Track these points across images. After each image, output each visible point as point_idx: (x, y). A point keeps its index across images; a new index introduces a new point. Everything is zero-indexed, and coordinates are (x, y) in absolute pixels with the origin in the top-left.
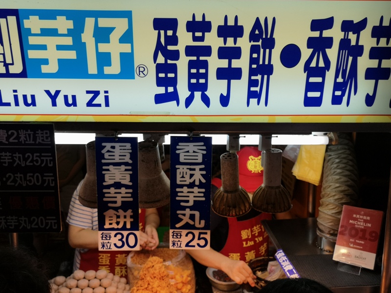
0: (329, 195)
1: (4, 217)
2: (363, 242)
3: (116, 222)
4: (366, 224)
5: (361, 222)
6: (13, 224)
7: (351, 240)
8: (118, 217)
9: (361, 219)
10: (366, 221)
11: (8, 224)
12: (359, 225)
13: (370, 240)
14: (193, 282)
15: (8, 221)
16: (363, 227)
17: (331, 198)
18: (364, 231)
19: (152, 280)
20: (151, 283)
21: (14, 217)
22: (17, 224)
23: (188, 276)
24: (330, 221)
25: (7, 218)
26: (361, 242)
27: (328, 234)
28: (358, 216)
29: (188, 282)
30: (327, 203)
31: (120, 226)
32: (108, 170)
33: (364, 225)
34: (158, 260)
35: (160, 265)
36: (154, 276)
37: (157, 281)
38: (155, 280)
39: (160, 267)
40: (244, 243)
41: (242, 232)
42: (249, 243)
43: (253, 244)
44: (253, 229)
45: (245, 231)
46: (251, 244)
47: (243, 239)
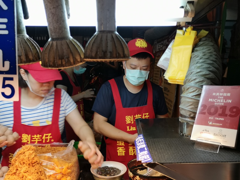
0: (190, 80)
2: (222, 119)
4: (226, 101)
5: (221, 99)
7: (210, 118)
9: (221, 96)
10: (226, 98)
12: (219, 102)
13: (230, 116)
14: (74, 174)
16: (223, 104)
17: (192, 82)
18: (224, 108)
20: (19, 169)
24: (190, 104)
26: (220, 119)
27: (189, 118)
28: (218, 94)
29: (68, 174)
30: (188, 87)
33: (224, 102)
34: (30, 147)
35: (31, 152)
36: (23, 162)
37: (26, 167)
38: (24, 166)
39: (31, 154)
40: (128, 127)
41: (126, 117)
42: (131, 128)
43: (135, 129)
44: (135, 116)
45: (129, 116)
46: (133, 130)
47: (127, 123)
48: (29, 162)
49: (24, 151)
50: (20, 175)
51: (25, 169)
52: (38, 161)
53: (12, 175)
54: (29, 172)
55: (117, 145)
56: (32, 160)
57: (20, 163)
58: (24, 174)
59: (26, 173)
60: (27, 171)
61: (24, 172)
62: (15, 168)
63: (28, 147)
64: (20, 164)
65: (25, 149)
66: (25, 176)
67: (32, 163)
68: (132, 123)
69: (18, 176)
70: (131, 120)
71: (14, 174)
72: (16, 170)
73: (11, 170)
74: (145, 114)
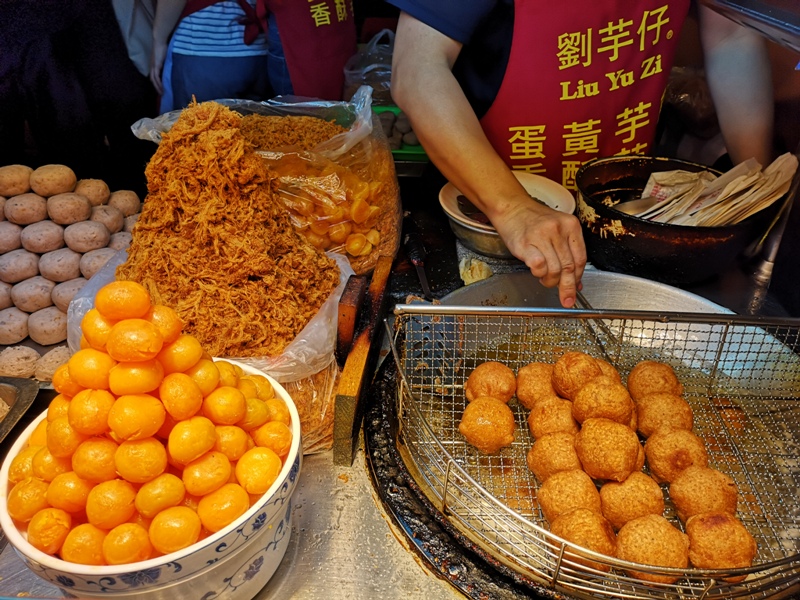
14: (392, 222)
19: (190, 196)
20: (187, 208)
23: (369, 201)
29: (370, 219)
34: (218, 113)
35: (228, 134)
36: (200, 177)
37: (215, 200)
38: (203, 195)
39: (226, 142)
40: (565, 85)
41: (560, 38)
42: (580, 88)
43: (596, 92)
44: (601, 32)
45: (572, 35)
46: (589, 94)
47: (561, 68)
48: (222, 180)
49: (195, 129)
50: (197, 232)
51: (213, 210)
52: (261, 172)
53: (160, 232)
54: (233, 220)
55: (512, 157)
56: (236, 171)
57: (187, 184)
58: (214, 230)
59: (220, 227)
60: (224, 219)
61: (210, 222)
62: (166, 203)
63: (209, 111)
64: (185, 188)
65: (197, 121)
66: (220, 239)
67: (236, 183)
68: (585, 65)
69: (190, 236)
70: (580, 53)
71: (167, 227)
72: (175, 213)
73: (151, 213)
74: (652, 13)
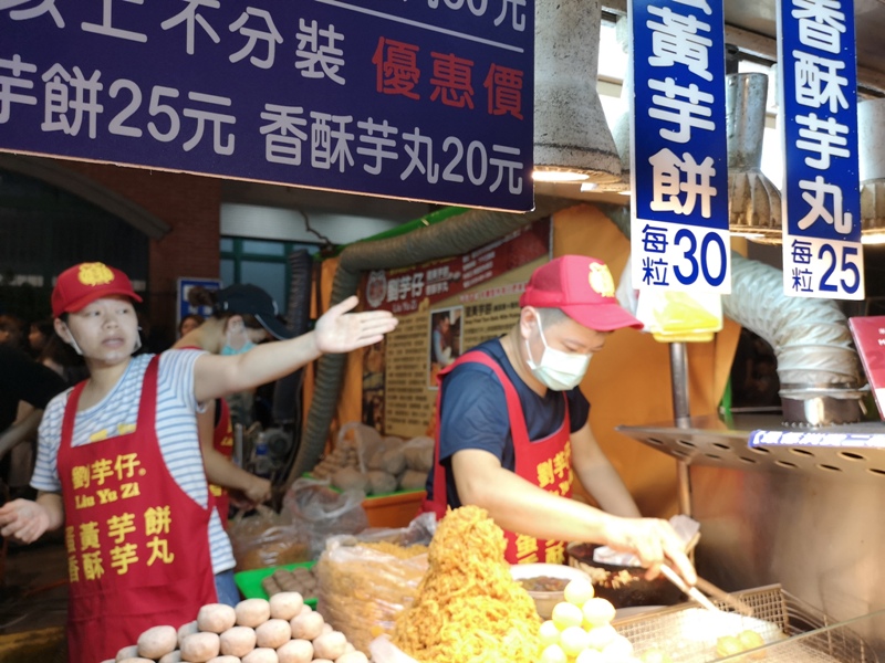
1: (349, 119)
3: (678, 193)
6: (379, 154)
8: (683, 177)
11: (361, 151)
15: (363, 138)
21: (386, 128)
22: (394, 156)
25: (361, 125)
31: (687, 209)
32: (659, 20)
